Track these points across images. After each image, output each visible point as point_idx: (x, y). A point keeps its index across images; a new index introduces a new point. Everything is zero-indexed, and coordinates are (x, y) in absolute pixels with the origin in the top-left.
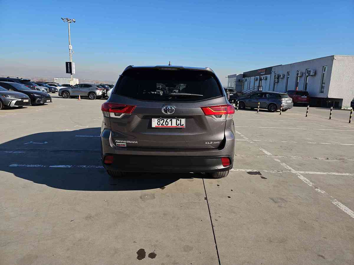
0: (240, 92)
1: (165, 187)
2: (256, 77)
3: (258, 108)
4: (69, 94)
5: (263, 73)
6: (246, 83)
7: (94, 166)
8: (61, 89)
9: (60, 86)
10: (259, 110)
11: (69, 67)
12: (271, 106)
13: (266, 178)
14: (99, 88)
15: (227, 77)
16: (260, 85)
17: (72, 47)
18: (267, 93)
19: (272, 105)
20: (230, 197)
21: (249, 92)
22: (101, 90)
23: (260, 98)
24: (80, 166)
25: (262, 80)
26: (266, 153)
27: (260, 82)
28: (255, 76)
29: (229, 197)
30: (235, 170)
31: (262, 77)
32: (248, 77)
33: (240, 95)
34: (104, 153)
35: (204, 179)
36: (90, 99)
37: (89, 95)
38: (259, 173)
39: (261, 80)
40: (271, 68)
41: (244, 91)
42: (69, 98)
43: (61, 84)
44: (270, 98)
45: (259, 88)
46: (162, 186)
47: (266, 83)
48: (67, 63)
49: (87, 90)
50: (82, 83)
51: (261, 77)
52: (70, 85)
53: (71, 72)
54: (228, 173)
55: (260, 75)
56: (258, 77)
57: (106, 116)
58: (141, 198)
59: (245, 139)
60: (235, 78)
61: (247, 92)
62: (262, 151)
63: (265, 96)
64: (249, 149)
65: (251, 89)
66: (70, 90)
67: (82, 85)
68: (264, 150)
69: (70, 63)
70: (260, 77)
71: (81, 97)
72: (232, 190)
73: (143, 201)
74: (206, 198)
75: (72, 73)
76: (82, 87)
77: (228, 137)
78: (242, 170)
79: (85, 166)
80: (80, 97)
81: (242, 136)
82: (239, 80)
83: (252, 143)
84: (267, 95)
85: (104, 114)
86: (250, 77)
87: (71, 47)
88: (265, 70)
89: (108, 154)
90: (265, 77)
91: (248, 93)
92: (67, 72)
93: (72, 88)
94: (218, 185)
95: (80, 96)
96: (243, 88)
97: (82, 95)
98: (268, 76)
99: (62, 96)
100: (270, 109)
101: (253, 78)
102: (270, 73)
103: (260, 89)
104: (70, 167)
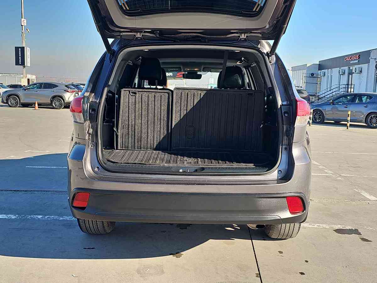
0: (314, 95)
1: (182, 253)
2: (342, 68)
3: (347, 121)
4: (20, 100)
5: (354, 62)
6: (324, 80)
7: (56, 217)
8: (6, 92)
9: (5, 88)
10: (350, 124)
11: (20, 55)
12: (372, 118)
13: (370, 241)
14: (69, 90)
15: (291, 69)
16: (350, 83)
17: (26, 22)
18: (364, 95)
19: (373, 116)
20: (304, 274)
21: (331, 95)
22: (73, 92)
23: (351, 104)
24: (32, 216)
25: (354, 73)
26: (367, 197)
27: (349, 76)
28: (340, 67)
29: (302, 274)
30: (310, 226)
31: (353, 68)
32: (328, 69)
33: (313, 100)
34: (73, 188)
35: (253, 240)
36: (53, 108)
37: (51, 101)
38: (356, 232)
39: (350, 73)
40: (368, 53)
41: (321, 93)
42: (19, 107)
43: (5, 84)
44: (368, 103)
45: (348, 88)
46: (176, 252)
47: (360, 78)
48: (17, 49)
49: (49, 93)
50: (41, 81)
51: (351, 68)
52: (21, 85)
53: (23, 64)
54: (299, 230)
55: (349, 65)
56: (346, 68)
57: (78, 121)
58: (138, 271)
59: (327, 173)
60: (305, 71)
61: (326, 94)
62: (359, 194)
63: (361, 100)
64: (335, 189)
65: (334, 90)
66: (20, 93)
67: (41, 84)
68: (363, 191)
69: (23, 49)
70: (349, 68)
71: (39, 105)
72: (307, 261)
73: (142, 279)
74: (259, 275)
75: (25, 65)
76: (40, 88)
77: (298, 158)
78: (324, 226)
79: (40, 217)
80: (37, 105)
81: (321, 167)
82: (312, 74)
83: (340, 180)
84: (364, 99)
85: (74, 117)
86: (331, 68)
87: (24, 22)
88: (359, 56)
89: (80, 190)
90: (359, 68)
91: (328, 96)
92: (17, 63)
93: (25, 90)
94: (281, 252)
95: (36, 102)
96: (320, 88)
97: (41, 102)
98: (365, 66)
99: (7, 103)
100: (370, 122)
101: (336, 71)
102: (368, 62)
103: (350, 89)
104: (14, 217)
